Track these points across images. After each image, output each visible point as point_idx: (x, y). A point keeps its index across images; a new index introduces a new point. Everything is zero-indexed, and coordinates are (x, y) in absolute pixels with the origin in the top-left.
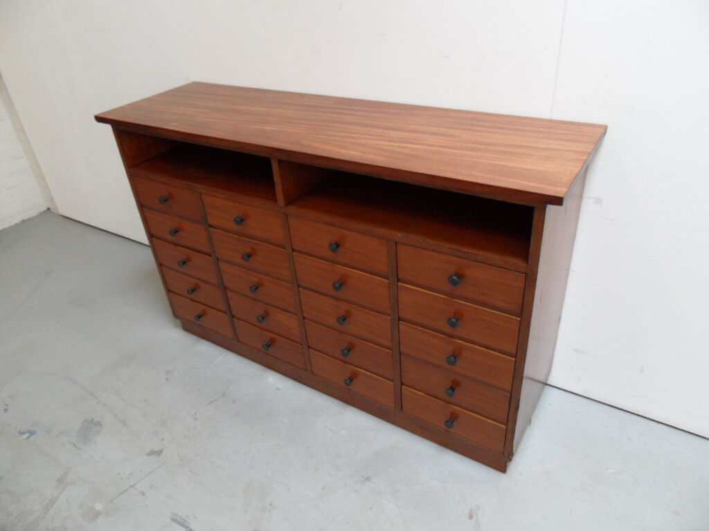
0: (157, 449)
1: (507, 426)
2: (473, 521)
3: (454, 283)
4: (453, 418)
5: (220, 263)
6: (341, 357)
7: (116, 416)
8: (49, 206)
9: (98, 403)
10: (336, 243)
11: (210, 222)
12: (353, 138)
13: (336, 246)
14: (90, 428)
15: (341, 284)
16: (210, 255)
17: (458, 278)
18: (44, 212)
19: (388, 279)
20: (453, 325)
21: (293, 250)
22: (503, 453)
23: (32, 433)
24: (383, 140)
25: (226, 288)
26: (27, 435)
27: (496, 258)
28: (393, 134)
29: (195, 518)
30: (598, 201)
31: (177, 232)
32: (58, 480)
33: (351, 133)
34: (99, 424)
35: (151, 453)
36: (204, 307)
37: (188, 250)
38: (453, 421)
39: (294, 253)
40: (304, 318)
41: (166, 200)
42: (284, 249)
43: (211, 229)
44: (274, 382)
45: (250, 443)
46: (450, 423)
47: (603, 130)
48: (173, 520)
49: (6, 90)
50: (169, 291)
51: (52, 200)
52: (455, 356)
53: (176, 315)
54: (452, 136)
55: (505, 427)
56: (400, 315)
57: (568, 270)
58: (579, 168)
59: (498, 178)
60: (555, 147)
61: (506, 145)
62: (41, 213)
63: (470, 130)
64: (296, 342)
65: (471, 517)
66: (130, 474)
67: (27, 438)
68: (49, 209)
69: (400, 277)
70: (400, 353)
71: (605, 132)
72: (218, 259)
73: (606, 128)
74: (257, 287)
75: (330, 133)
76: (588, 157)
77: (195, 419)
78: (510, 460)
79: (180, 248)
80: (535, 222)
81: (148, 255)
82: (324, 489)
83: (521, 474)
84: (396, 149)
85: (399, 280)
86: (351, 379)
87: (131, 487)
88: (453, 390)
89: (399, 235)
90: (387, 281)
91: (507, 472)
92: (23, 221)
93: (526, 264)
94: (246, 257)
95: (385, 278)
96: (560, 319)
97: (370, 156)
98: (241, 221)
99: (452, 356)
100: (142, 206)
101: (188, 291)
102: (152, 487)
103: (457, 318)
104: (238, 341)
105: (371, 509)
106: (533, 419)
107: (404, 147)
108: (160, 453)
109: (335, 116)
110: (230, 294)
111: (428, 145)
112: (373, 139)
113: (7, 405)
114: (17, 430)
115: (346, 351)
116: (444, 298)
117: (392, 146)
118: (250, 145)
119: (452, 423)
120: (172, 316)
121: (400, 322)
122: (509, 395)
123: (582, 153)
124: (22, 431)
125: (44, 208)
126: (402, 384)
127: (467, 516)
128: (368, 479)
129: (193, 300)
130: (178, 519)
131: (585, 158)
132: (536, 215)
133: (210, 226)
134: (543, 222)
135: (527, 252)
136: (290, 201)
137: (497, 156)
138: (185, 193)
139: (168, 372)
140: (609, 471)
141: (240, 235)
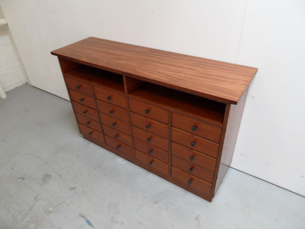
0: (73, 187)
1: (212, 184)
2: (197, 221)
3: (194, 130)
4: (191, 180)
5: (100, 113)
6: (148, 154)
7: (57, 173)
8: (27, 82)
9: (49, 167)
10: (147, 110)
11: (97, 98)
12: (156, 69)
13: (148, 111)
14: (47, 177)
15: (149, 126)
16: (96, 110)
17: (196, 128)
18: (25, 84)
19: (168, 126)
20: (193, 145)
21: (130, 111)
22: (210, 195)
23: (23, 179)
24: (168, 71)
25: (102, 123)
26: (21, 179)
27: (210, 121)
28: (172, 68)
29: (89, 215)
30: (253, 97)
31: (83, 100)
32: (34, 198)
33: (155, 66)
34: (50, 176)
35: (71, 189)
36: (93, 130)
37: (87, 107)
38: (191, 181)
39: (131, 112)
40: (133, 138)
41: (79, 87)
42: (127, 110)
43: (97, 100)
44: (120, 161)
45: (111, 186)
46: (190, 182)
47: (256, 70)
48: (80, 216)
49: (10, 33)
50: (78, 122)
51: (28, 79)
52: (193, 157)
53: (81, 132)
54: (196, 70)
55: (211, 185)
56: (172, 140)
57: (240, 123)
58: (245, 88)
59: (212, 91)
60: (236, 78)
61: (217, 76)
62: (24, 84)
63: (203, 68)
64: (130, 146)
65: (196, 219)
66: (63, 197)
67: (22, 180)
68: (27, 83)
69: (172, 125)
70: (171, 154)
71: (257, 71)
72: (99, 112)
73: (257, 69)
74: (115, 124)
75: (147, 66)
76: (249, 83)
77: (89, 175)
78: (213, 197)
79: (84, 106)
80: (226, 110)
81: (70, 105)
82: (139, 205)
83: (217, 203)
84: (174, 76)
85: (172, 126)
86: (151, 162)
87: (63, 202)
88: (192, 169)
89: (173, 109)
90: (167, 126)
91: (212, 202)
92: (16, 88)
93: (222, 125)
94: (111, 112)
95: (167, 125)
96: (236, 142)
97: (163, 78)
98: (109, 98)
99: (192, 157)
100: (69, 89)
101: (86, 123)
102: (71, 202)
103: (194, 142)
104: (106, 144)
105: (157, 214)
106: (223, 181)
107: (176, 75)
108: (74, 189)
109: (149, 57)
110: (103, 126)
111: (186, 74)
112: (165, 70)
113: (13, 167)
114: (18, 177)
115: (150, 152)
116: (189, 135)
117: (172, 74)
118: (114, 70)
119: (191, 182)
120: (79, 132)
121: (172, 142)
122: (214, 173)
123: (246, 81)
124: (19, 178)
125: (25, 82)
126: (172, 166)
127: (195, 219)
128: (157, 202)
129: (88, 127)
130: (82, 215)
131: (247, 84)
132: (226, 107)
133: (97, 99)
134: (229, 110)
135: (223, 120)
136: (130, 92)
137: (213, 81)
138: (87, 85)
139: (77, 156)
140: (252, 203)
141: (109, 103)
